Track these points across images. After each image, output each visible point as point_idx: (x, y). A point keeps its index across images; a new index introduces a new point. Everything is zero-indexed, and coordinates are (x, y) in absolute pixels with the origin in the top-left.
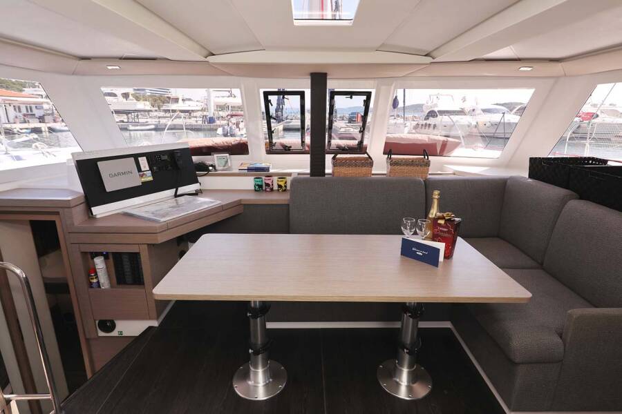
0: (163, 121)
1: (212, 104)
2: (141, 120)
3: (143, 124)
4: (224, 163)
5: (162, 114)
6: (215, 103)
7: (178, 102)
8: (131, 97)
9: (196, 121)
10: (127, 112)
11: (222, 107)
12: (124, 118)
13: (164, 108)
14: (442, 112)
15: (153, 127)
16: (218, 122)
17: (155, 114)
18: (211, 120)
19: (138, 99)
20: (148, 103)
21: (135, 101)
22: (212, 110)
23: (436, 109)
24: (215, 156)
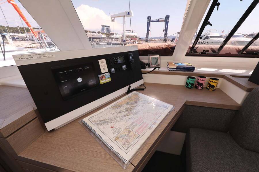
0: (110, 41)
1: (125, 35)
2: (103, 41)
3: (104, 42)
4: (155, 62)
5: (109, 39)
6: (126, 35)
7: (114, 35)
8: (100, 33)
9: (119, 42)
10: (99, 38)
11: (128, 37)
12: (98, 40)
13: (110, 37)
14: (212, 37)
15: (106, 43)
16: (126, 42)
17: (107, 39)
18: (124, 41)
19: (102, 34)
20: (105, 35)
21: (101, 34)
22: (125, 38)
23: (209, 36)
24: (151, 56)
